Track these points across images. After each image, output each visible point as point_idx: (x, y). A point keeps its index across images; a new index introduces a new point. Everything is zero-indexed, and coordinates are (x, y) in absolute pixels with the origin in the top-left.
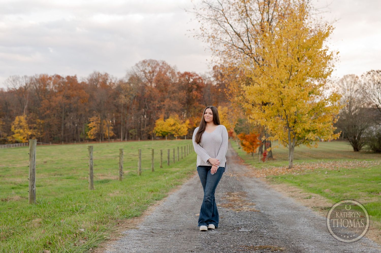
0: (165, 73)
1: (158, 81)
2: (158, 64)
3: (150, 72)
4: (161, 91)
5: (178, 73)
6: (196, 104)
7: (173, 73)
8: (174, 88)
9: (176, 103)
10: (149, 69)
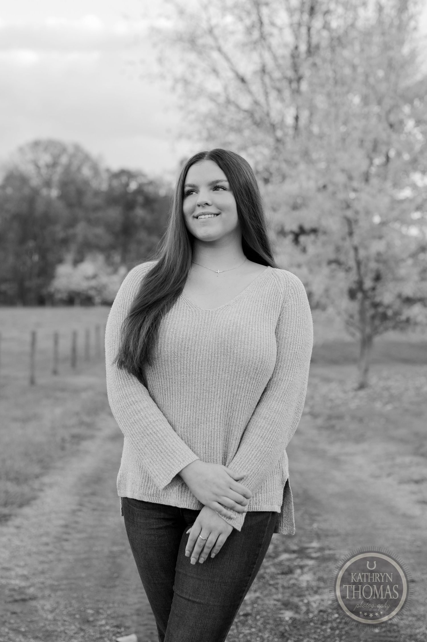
0: (79, 169)
1: (64, 185)
2: (64, 150)
3: (48, 166)
4: (70, 205)
5: (108, 170)
6: (142, 235)
7: (95, 169)
8: (98, 201)
9: (100, 231)
10: (45, 158)
